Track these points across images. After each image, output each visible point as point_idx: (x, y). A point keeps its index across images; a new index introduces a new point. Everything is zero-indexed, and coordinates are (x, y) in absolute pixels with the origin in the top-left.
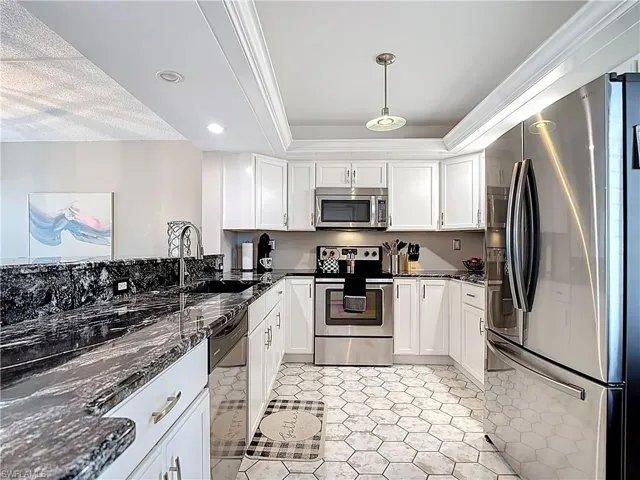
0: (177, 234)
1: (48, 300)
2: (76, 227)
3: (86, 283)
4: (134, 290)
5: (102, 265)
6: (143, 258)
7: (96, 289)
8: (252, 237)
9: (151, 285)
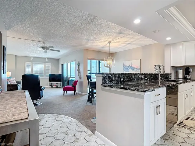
0: (157, 68)
1: (135, 79)
2: (132, 68)
3: (140, 77)
4: (148, 80)
5: (143, 74)
6: (150, 73)
7: (142, 79)
8: (182, 68)
9: (152, 80)
